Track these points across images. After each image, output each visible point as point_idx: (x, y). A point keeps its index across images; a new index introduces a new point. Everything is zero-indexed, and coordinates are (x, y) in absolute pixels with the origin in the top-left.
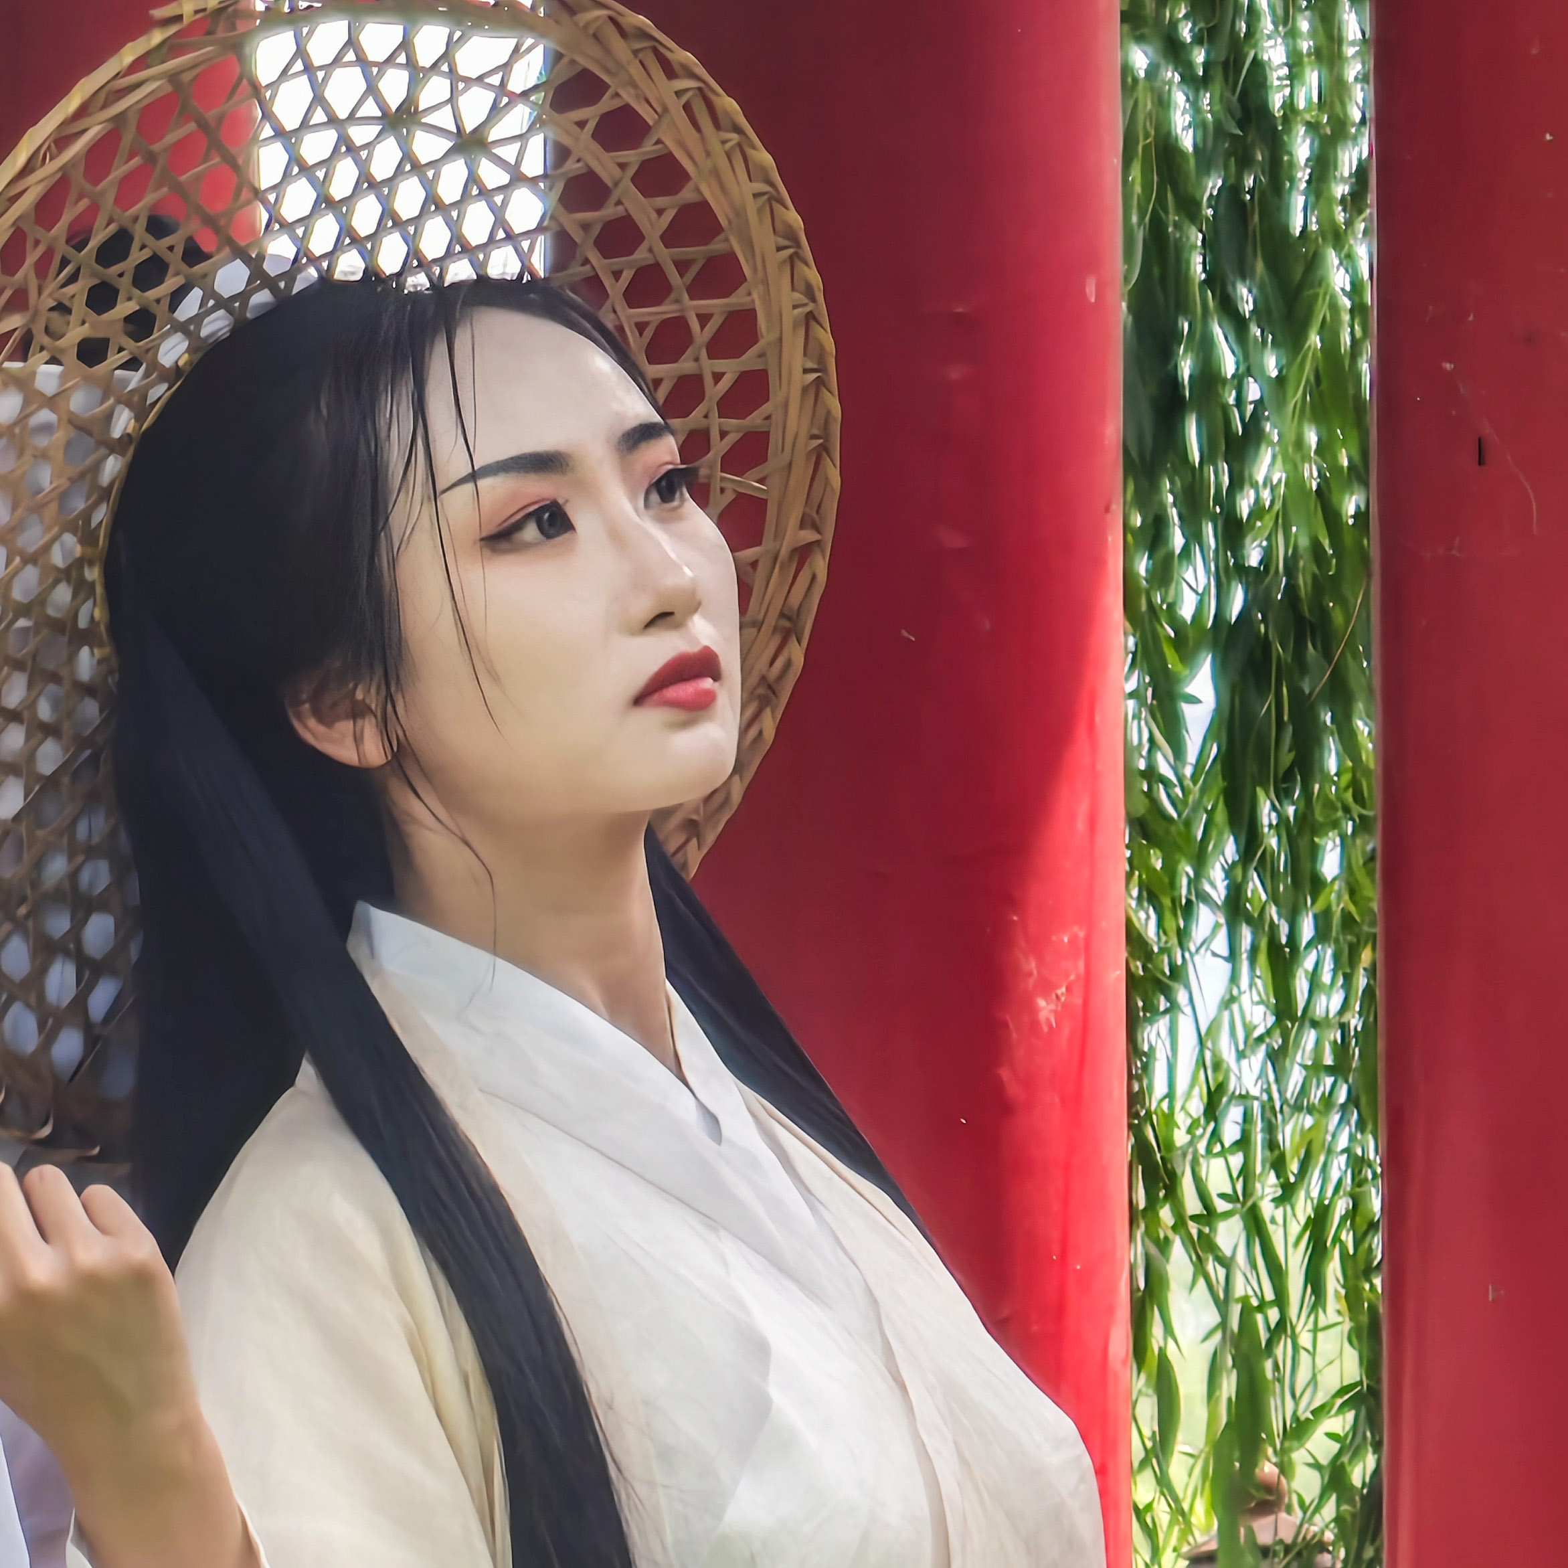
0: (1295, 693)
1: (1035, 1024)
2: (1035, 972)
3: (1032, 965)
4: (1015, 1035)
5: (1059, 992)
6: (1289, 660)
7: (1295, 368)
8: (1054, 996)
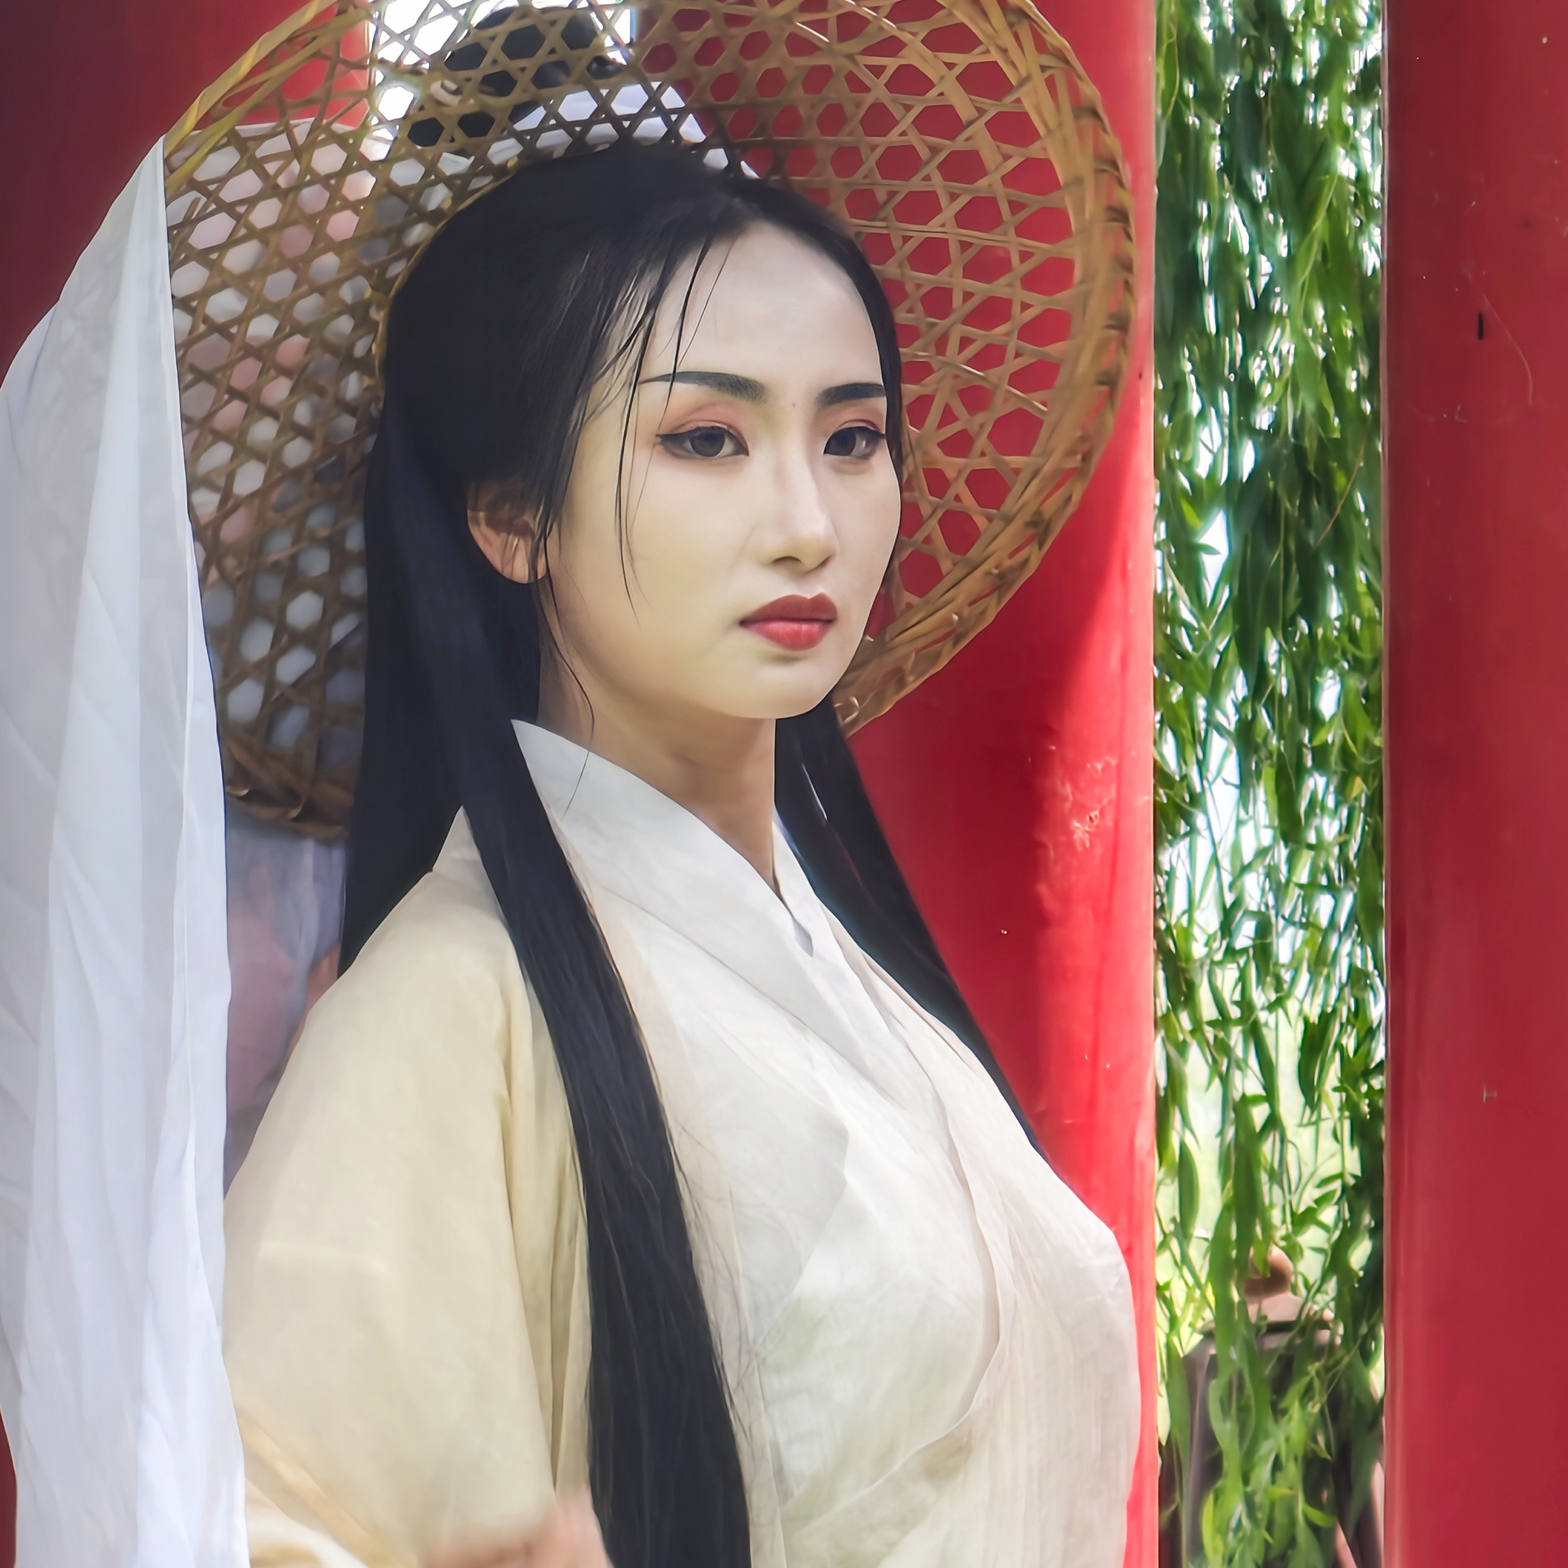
0: (1302, 545)
1: (1070, 845)
2: (1071, 798)
3: (1068, 790)
4: (1052, 854)
5: (1093, 815)
6: (1296, 514)
7: (1303, 248)
8: (1088, 818)
